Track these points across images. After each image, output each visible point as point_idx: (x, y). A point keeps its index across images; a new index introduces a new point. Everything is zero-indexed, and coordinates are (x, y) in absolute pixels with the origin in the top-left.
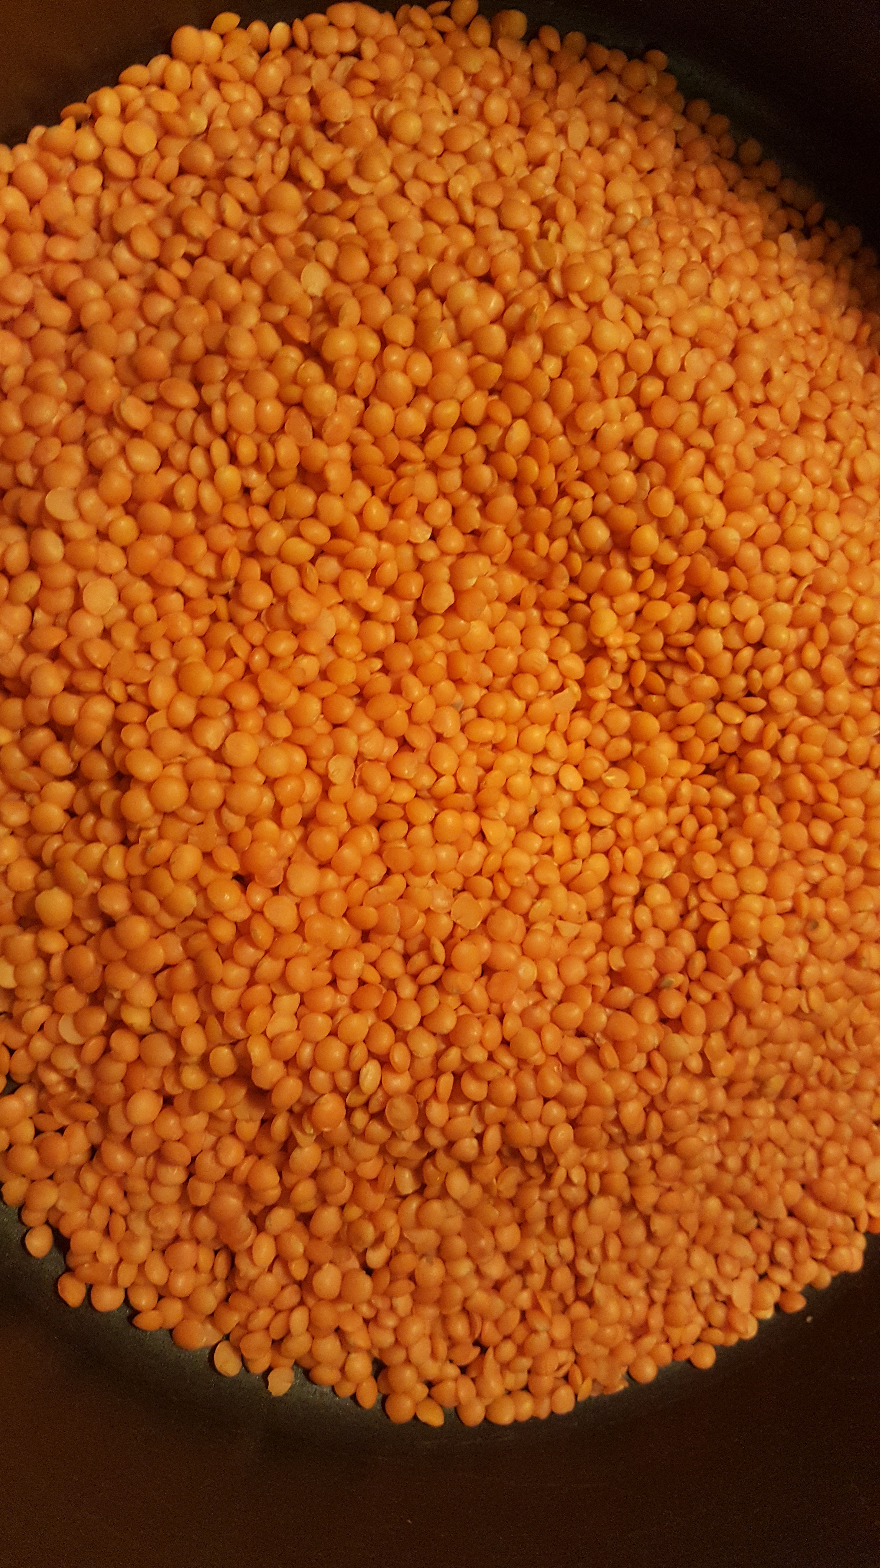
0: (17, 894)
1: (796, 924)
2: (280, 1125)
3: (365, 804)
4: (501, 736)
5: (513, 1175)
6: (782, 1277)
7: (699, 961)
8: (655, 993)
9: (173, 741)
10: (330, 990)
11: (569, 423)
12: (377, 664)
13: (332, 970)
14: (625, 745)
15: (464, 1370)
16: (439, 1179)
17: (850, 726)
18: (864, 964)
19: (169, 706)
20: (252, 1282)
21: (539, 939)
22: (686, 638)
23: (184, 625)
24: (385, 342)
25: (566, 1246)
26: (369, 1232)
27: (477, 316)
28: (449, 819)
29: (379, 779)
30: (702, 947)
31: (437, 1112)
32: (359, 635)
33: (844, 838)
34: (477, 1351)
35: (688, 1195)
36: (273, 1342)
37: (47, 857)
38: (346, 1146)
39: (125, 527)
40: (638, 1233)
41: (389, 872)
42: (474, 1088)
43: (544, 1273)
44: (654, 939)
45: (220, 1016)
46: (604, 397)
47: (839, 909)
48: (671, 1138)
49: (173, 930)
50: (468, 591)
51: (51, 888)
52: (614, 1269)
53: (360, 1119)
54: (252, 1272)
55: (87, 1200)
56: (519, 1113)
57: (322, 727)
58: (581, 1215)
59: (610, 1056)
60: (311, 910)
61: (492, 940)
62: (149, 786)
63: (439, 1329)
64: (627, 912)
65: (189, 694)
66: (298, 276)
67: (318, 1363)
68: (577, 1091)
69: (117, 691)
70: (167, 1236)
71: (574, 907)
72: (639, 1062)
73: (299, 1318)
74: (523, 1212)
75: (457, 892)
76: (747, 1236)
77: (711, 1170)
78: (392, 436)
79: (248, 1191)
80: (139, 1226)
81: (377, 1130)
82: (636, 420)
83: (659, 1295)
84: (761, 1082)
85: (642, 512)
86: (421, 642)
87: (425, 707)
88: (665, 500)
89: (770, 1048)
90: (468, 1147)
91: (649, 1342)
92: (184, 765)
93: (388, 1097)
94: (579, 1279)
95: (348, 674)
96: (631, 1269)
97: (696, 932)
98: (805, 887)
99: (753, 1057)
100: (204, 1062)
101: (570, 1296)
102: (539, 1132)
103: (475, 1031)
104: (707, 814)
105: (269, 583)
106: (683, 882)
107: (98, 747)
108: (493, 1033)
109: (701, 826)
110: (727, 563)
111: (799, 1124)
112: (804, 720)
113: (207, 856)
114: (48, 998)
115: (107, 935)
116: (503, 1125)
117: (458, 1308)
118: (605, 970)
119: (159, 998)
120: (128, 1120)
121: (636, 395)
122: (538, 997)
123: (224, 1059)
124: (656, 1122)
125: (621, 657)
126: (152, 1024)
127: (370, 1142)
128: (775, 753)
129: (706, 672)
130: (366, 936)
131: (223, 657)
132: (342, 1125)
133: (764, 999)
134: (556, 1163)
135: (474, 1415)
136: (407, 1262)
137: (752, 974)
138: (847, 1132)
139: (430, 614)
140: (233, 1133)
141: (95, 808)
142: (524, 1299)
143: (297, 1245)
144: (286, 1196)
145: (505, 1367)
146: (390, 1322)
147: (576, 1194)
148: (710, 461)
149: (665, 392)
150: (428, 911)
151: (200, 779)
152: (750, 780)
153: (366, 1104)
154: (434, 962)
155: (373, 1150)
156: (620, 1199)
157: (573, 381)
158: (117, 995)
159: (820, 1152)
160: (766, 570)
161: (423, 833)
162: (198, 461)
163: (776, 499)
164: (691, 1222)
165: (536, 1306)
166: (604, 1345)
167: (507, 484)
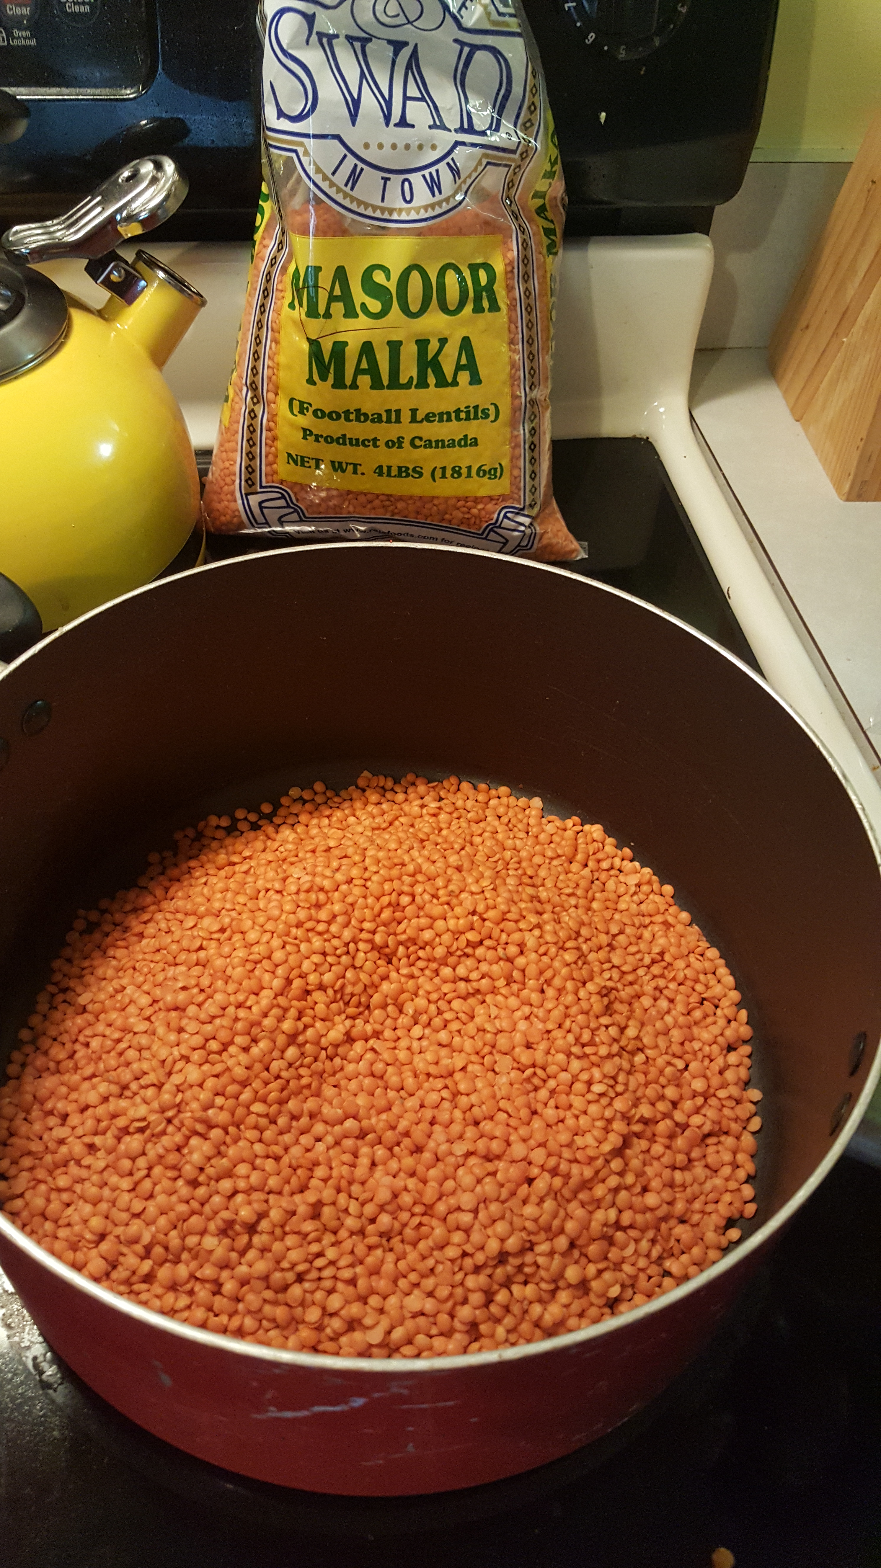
0: (574, 1297)
1: (454, 901)
2: (637, 1128)
3: (470, 1132)
4: (409, 1073)
5: (617, 1006)
6: (617, 862)
7: (487, 943)
8: (510, 960)
9: (476, 1237)
10: (566, 1121)
11: (244, 1084)
12: (396, 1149)
13: (557, 1124)
14: (390, 1008)
15: (717, 1007)
16: (633, 1042)
17: (350, 900)
18: (460, 863)
19: (459, 1245)
20: (714, 1122)
21: (505, 1024)
22: (330, 992)
23: (412, 1255)
24: (235, 1192)
25: (641, 972)
26: (669, 1070)
27: (207, 1148)
28: (462, 1087)
29: (456, 1128)
30: (481, 943)
31: (603, 1051)
32: (385, 1164)
33: (406, 889)
34: (705, 1002)
35: (596, 919)
36: (737, 1104)
37: (551, 1287)
38: (635, 1092)
39: (374, 1301)
40: (621, 938)
41: (499, 1110)
42: (586, 1036)
43: (657, 979)
44: (484, 967)
45: (597, 1172)
46: (228, 1069)
47: (440, 882)
48: (574, 935)
49: (565, 1209)
50: (344, 1112)
51: (566, 1279)
52: (643, 946)
53: (620, 1088)
54: (708, 1123)
55: (706, 1217)
56: (589, 1011)
57: (440, 1165)
58: (624, 969)
59: (548, 974)
60: (532, 1142)
61: (514, 1048)
62: (503, 1240)
63: (702, 1024)
64: (475, 984)
65: (449, 1238)
66: (211, 1252)
67: (739, 1079)
68: (570, 985)
69: (459, 1276)
70: (708, 1172)
71: (482, 1012)
72: (545, 959)
73: (722, 1094)
74: (633, 997)
75: (496, 1073)
76: (604, 884)
77: (580, 911)
78: (281, 1174)
79: (672, 1136)
80: (708, 1186)
81: (621, 1078)
82: (232, 1049)
83: (647, 920)
84: (534, 898)
85: (277, 1032)
86: (378, 1129)
87: (410, 1117)
88: (267, 1022)
89: (516, 899)
90: (613, 1031)
91: (671, 920)
92: (485, 1228)
93: (605, 1076)
94: (653, 962)
95: (409, 1162)
96: (640, 938)
97: (474, 948)
98: (435, 901)
99: (523, 905)
100: (621, 1174)
101: (663, 964)
102: (594, 999)
103: (560, 1043)
104: (412, 958)
105: (376, 1218)
106: (452, 960)
107: (490, 1276)
108: (558, 1033)
109: (419, 958)
110: (289, 982)
111: (543, 873)
112: (353, 922)
113: (525, 1202)
114: (617, 1267)
115: (579, 1243)
116: (597, 1017)
117: (688, 1017)
118: (508, 987)
119: (599, 1207)
120: (660, 1206)
121: (220, 1053)
122: (532, 1017)
123: (616, 1164)
124: (569, 944)
125: (348, 1023)
126: (612, 1207)
127: (628, 1080)
128: (374, 932)
129: (344, 977)
130: (534, 1113)
131: (423, 1228)
132: (626, 1095)
133: (495, 907)
134: (605, 987)
135: (735, 995)
136: (676, 1048)
137: (485, 916)
138: (537, 848)
139: (361, 1130)
140: (648, 1151)
141: (520, 1268)
142: (673, 986)
143: (688, 1105)
144: (666, 1116)
145: (707, 987)
146: (707, 1049)
147: (615, 974)
148: (239, 1006)
149: (214, 1038)
150: (511, 1084)
151: (490, 1217)
152: (391, 940)
153: (612, 1087)
154: (535, 1074)
155: (631, 1078)
156: (609, 952)
157: (225, 1087)
158: (605, 1229)
159: (552, 859)
160: (286, 961)
161: (474, 1098)
162: (328, 1273)
163: (249, 966)
164: (607, 914)
165: (674, 979)
166: (680, 941)
167: (282, 1109)
